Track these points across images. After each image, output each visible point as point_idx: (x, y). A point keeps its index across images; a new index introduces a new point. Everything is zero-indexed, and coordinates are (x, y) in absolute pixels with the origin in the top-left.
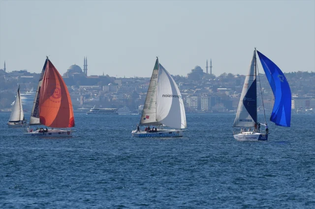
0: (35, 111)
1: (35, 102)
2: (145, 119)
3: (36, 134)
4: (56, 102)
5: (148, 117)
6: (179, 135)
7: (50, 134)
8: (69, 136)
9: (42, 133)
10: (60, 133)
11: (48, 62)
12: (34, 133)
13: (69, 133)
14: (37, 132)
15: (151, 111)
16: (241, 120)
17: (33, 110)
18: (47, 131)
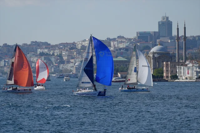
0: (9, 76)
1: (10, 71)
2: (127, 81)
3: (10, 91)
4: (25, 71)
5: (129, 80)
6: (148, 91)
7: (19, 90)
8: (31, 91)
9: (14, 90)
10: (25, 90)
11: (17, 47)
12: (9, 90)
13: (30, 90)
14: (11, 89)
15: (131, 76)
16: (83, 83)
17: (8, 76)
18: (16, 89)
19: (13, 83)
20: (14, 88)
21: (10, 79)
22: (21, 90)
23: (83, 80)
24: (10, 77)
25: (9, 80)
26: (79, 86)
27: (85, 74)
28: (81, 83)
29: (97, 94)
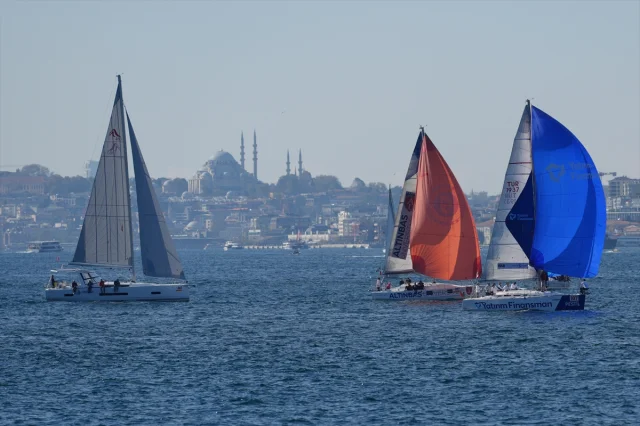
0: (396, 243)
3: (398, 293)
7: (430, 293)
9: (413, 292)
10: (450, 291)
11: (424, 147)
12: (395, 290)
13: (470, 290)
14: (402, 288)
16: (501, 266)
17: (393, 243)
18: (421, 286)
19: (410, 267)
20: (412, 284)
21: (399, 253)
22: (439, 292)
23: (504, 258)
24: (398, 247)
25: (397, 256)
26: (490, 278)
27: (509, 238)
28: (496, 267)
29: (556, 304)
